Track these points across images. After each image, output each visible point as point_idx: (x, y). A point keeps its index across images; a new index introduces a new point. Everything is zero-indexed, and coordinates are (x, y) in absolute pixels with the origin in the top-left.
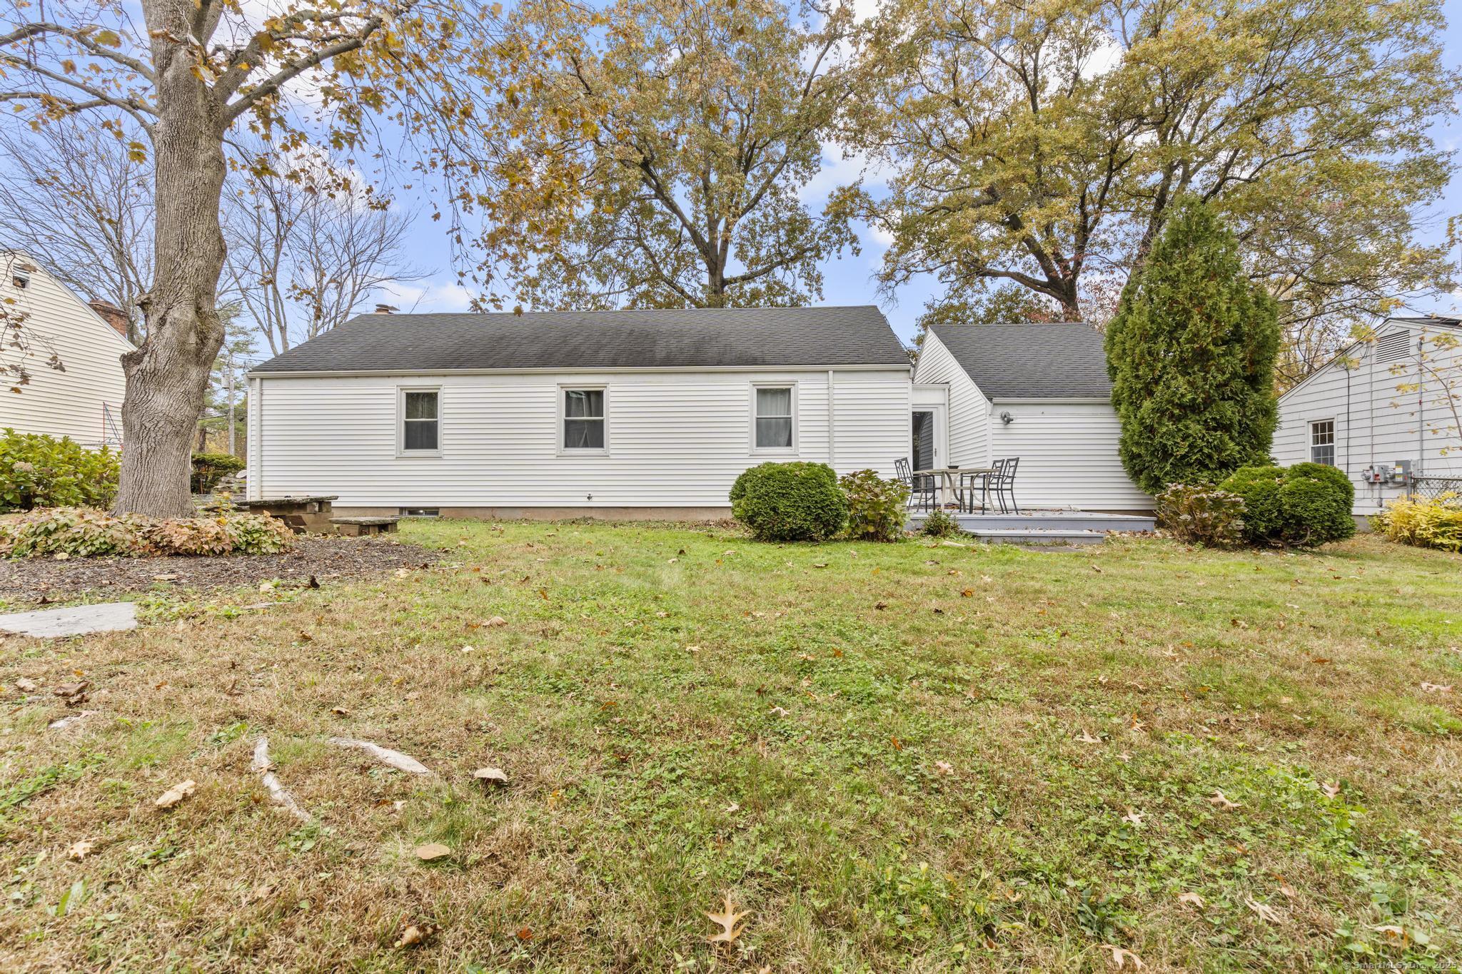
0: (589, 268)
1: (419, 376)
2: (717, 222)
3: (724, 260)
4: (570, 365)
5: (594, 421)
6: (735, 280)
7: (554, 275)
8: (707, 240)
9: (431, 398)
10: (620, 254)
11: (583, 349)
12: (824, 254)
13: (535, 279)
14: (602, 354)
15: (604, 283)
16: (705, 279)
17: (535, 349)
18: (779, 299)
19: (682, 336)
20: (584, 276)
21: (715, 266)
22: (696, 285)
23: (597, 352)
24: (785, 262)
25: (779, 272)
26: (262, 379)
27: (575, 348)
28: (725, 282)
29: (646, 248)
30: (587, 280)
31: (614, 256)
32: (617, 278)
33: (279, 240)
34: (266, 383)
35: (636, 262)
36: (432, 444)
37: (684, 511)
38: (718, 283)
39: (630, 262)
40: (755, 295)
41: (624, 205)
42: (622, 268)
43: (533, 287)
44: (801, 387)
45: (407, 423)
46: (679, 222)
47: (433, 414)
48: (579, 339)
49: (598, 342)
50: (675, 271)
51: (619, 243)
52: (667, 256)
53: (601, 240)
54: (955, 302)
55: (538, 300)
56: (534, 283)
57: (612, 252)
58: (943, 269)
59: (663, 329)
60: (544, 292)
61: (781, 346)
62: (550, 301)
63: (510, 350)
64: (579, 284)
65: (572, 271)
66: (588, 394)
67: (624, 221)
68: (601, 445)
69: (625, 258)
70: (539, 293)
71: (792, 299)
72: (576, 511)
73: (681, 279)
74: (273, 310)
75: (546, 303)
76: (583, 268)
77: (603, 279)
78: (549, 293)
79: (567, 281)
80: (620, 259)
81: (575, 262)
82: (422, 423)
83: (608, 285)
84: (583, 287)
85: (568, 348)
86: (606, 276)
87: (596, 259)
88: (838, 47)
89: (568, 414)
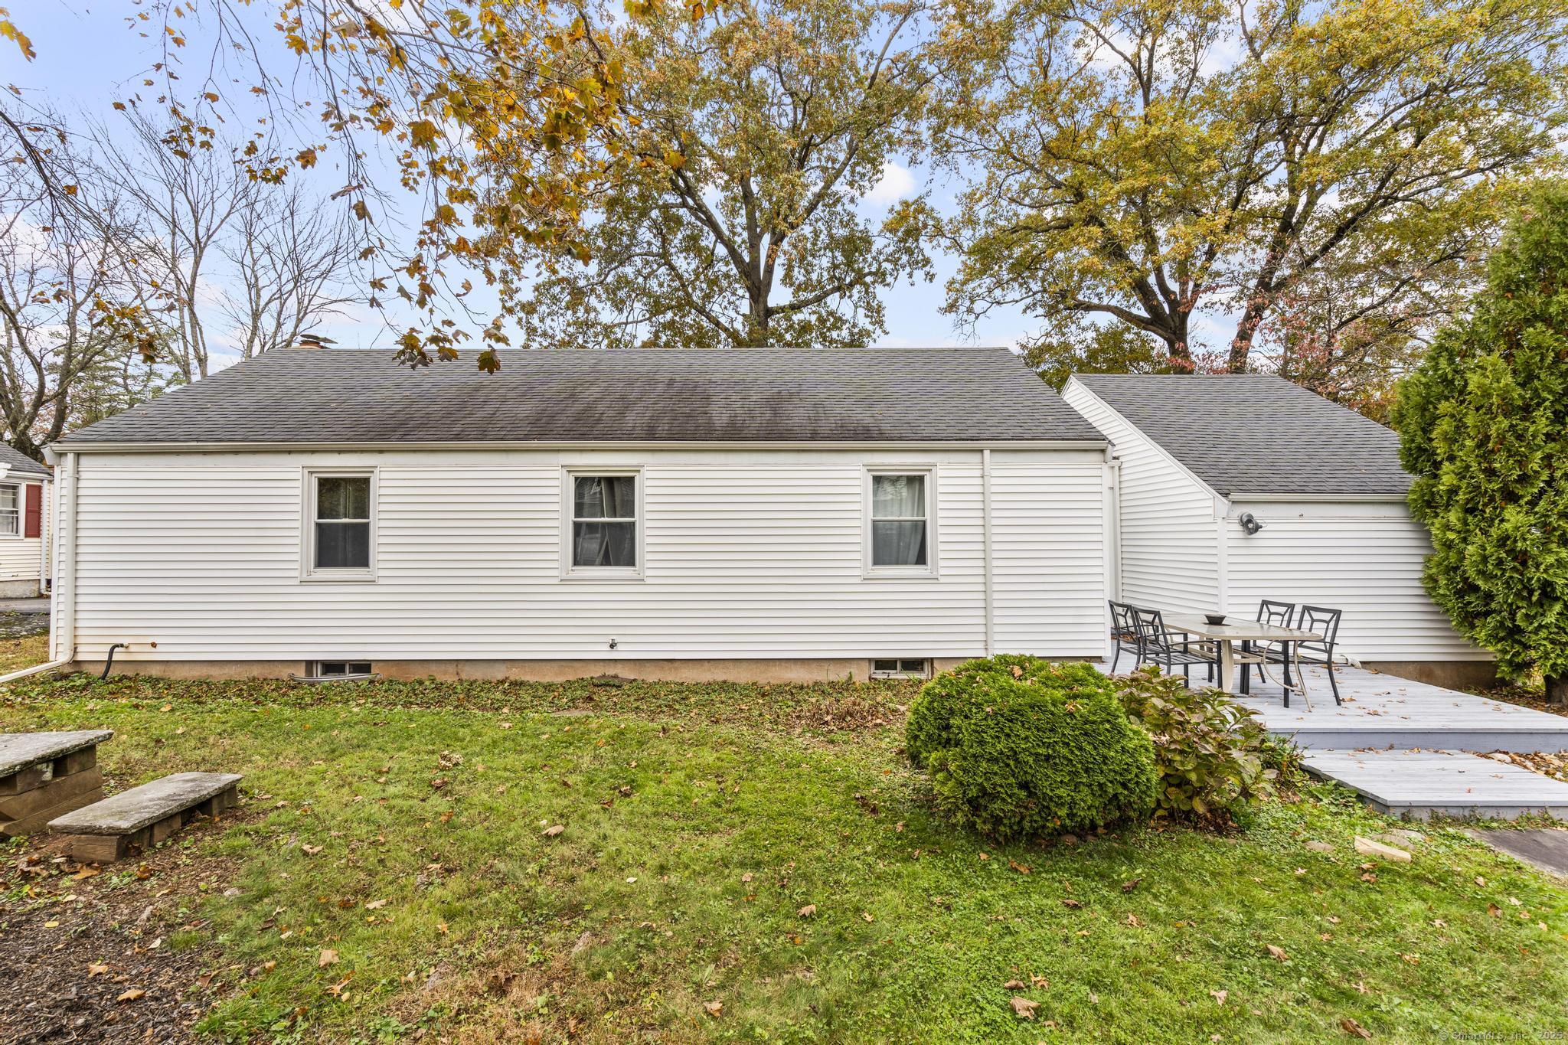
0: (600, 290)
1: (340, 452)
2: (760, 237)
3: (769, 284)
4: (583, 436)
5: (620, 524)
6: (782, 309)
7: (555, 299)
8: (747, 259)
9: (361, 485)
10: (639, 272)
11: (600, 408)
12: (889, 279)
13: (530, 304)
14: (631, 418)
15: (621, 311)
16: (745, 307)
17: (526, 408)
18: (835, 334)
19: (749, 389)
20: (593, 301)
21: (758, 290)
22: (733, 314)
23: (622, 414)
24: (841, 289)
25: (833, 301)
26: (78, 455)
27: (589, 408)
28: (770, 312)
29: (672, 268)
30: (599, 306)
31: (631, 276)
32: (637, 305)
33: (198, 248)
34: (85, 461)
35: (661, 285)
36: (361, 559)
37: (762, 667)
38: (762, 313)
39: (653, 284)
40: (805, 328)
41: (644, 214)
42: (645, 292)
43: (528, 313)
44: (941, 473)
45: (318, 525)
46: (712, 237)
47: (362, 510)
48: (593, 393)
49: (623, 398)
50: (707, 297)
51: (638, 260)
52: (697, 278)
53: (615, 257)
54: (1054, 341)
55: (535, 330)
56: (530, 308)
57: (629, 270)
58: (1029, 300)
59: (717, 377)
60: (542, 320)
61: (899, 408)
62: (550, 332)
63: (489, 409)
64: (587, 311)
65: (578, 296)
66: (610, 481)
67: (645, 234)
68: (631, 562)
69: (645, 278)
70: (535, 321)
71: (852, 334)
72: (592, 667)
73: (716, 308)
74: (189, 338)
75: (545, 334)
76: (593, 290)
77: (618, 306)
78: (548, 321)
79: (572, 306)
80: (640, 280)
81: (582, 283)
82: (345, 525)
83: (625, 314)
84: (592, 315)
85: (578, 407)
86: (623, 302)
87: (610, 279)
88: (916, 20)
89: (579, 510)
